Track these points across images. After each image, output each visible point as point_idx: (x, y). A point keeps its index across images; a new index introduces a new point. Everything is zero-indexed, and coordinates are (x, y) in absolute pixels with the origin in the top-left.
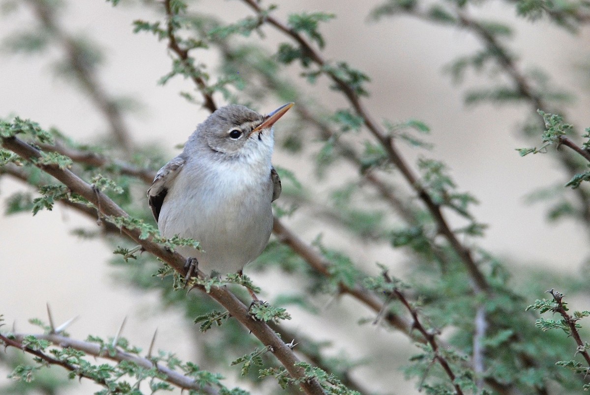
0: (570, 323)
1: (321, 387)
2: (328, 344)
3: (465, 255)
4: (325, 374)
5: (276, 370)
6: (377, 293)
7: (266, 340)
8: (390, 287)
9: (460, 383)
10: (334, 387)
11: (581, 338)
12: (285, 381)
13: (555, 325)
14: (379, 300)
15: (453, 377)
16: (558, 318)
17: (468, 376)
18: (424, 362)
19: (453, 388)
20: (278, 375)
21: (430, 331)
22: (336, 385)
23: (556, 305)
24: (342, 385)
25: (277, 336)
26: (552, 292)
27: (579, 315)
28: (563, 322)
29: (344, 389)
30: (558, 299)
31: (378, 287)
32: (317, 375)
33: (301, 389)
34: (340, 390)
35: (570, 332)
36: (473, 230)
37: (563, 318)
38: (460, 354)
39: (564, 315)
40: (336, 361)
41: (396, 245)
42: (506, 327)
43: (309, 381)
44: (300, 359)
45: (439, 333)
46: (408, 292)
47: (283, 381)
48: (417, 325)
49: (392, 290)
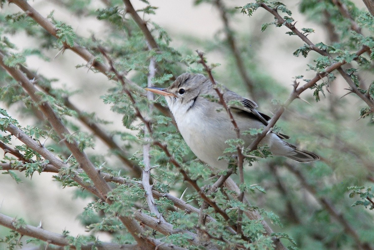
0: (208, 71)
1: (51, 108)
2: (56, 80)
3: (144, 26)
4: (54, 99)
5: (23, 97)
6: (87, 49)
7: (17, 77)
8: (95, 45)
9: (139, 106)
10: (60, 108)
11: (214, 80)
12: (29, 104)
13: (199, 72)
14: (88, 53)
15: (134, 102)
16: (201, 68)
17: (144, 102)
18: (116, 92)
19: (134, 109)
20: (25, 99)
21: (120, 73)
22: (61, 107)
23: (199, 59)
24: (65, 107)
25: (24, 75)
26: (197, 51)
27: (214, 66)
28: (204, 70)
29: (66, 109)
30: (201, 56)
31: (88, 44)
32: (49, 100)
33: (39, 109)
34: (63, 110)
35: (208, 76)
36: (147, 10)
37: (203, 67)
38: (140, 88)
39: (205, 65)
40: (60, 91)
41: (99, 18)
42: (168, 72)
43: (44, 104)
44: (38, 90)
45: (126, 75)
46: (107, 48)
47: (28, 103)
48: (113, 70)
49: (96, 47)
